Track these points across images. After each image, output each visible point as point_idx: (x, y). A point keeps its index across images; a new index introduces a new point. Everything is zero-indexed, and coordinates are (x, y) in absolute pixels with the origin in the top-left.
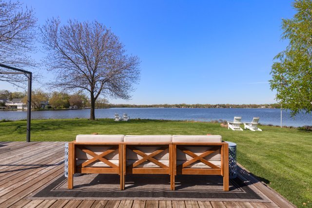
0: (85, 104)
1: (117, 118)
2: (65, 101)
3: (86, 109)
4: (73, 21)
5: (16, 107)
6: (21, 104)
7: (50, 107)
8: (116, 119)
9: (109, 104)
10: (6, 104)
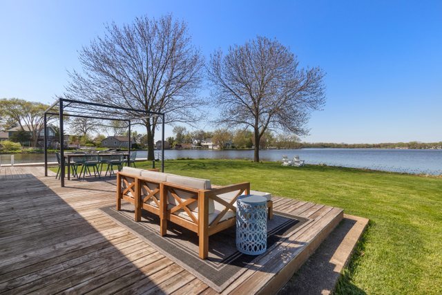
0: (270, 142)
1: (285, 161)
2: (247, 139)
3: (270, 149)
4: (233, 47)
5: (208, 146)
6: (211, 144)
7: (233, 147)
8: (285, 163)
9: (301, 142)
10: (202, 144)
